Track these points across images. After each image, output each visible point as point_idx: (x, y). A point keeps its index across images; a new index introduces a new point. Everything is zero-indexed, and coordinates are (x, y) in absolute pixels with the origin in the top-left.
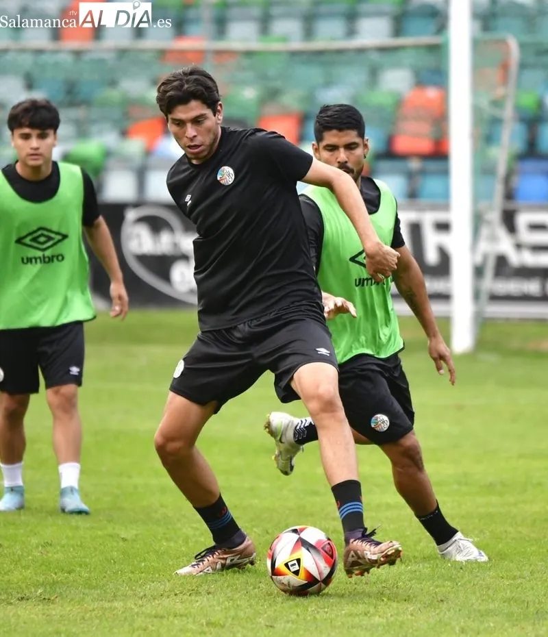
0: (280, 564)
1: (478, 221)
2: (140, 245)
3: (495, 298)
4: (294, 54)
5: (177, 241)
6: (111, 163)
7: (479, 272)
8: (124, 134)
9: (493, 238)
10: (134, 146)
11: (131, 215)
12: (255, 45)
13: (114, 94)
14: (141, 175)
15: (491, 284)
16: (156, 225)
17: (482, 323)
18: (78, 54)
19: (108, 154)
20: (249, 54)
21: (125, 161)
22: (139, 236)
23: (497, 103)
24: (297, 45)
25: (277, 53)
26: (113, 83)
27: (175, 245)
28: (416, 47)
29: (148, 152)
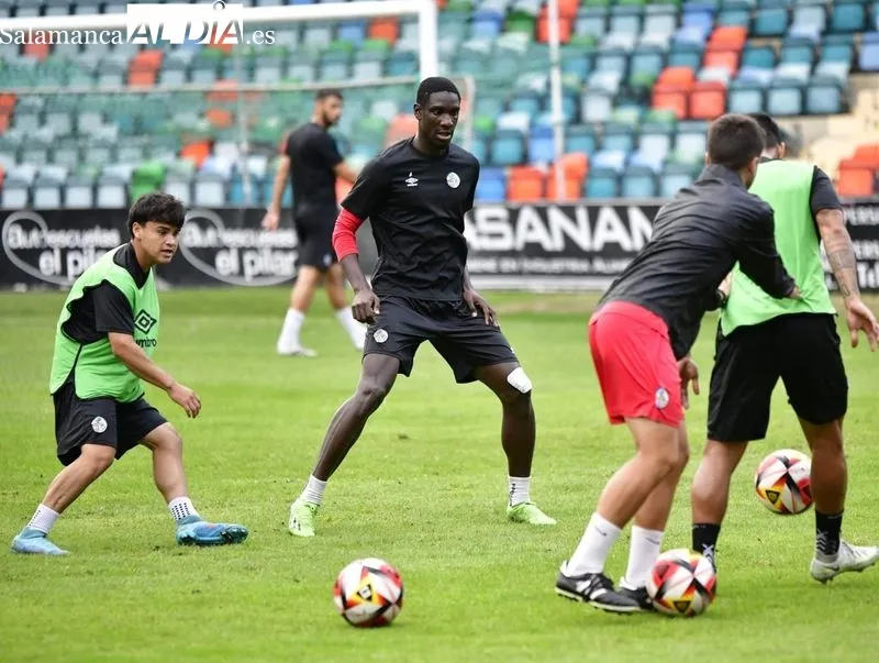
0: (350, 595)
2: (192, 240)
4: (305, 92)
5: (220, 236)
6: (169, 178)
8: (179, 155)
10: (186, 164)
11: (188, 216)
12: (276, 85)
13: (170, 125)
14: (192, 186)
16: (203, 224)
18: (144, 95)
19: (166, 171)
20: (273, 93)
21: (180, 176)
22: (190, 233)
24: (309, 84)
25: (292, 92)
26: (169, 117)
27: (219, 239)
28: (397, 85)
29: (197, 169)
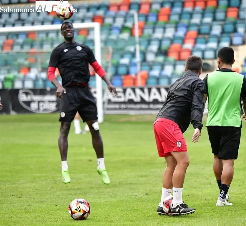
0: (73, 210)
1: (103, 91)
2: (23, 99)
3: (108, 109)
5: (32, 97)
6: (16, 79)
7: (104, 103)
8: (19, 72)
9: (107, 95)
10: (21, 75)
11: (21, 92)
12: (49, 50)
13: (16, 63)
14: (23, 82)
15: (107, 106)
16: (27, 94)
17: (105, 115)
18: (8, 53)
19: (15, 77)
20: (48, 52)
21: (19, 79)
22: (23, 97)
23: (107, 63)
26: (16, 60)
29: (25, 77)
